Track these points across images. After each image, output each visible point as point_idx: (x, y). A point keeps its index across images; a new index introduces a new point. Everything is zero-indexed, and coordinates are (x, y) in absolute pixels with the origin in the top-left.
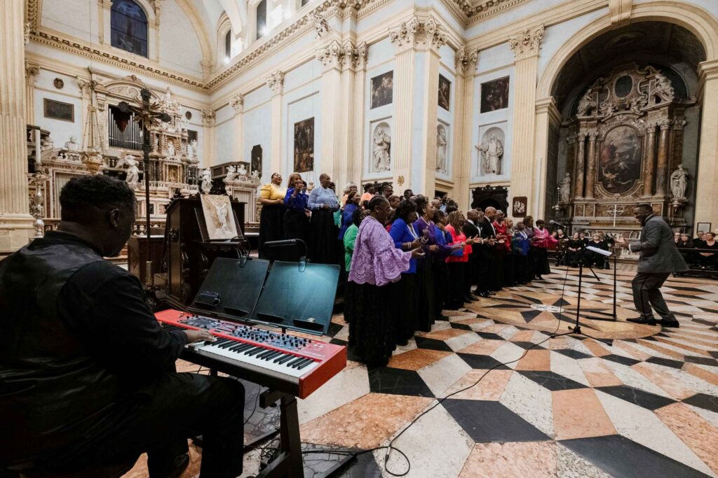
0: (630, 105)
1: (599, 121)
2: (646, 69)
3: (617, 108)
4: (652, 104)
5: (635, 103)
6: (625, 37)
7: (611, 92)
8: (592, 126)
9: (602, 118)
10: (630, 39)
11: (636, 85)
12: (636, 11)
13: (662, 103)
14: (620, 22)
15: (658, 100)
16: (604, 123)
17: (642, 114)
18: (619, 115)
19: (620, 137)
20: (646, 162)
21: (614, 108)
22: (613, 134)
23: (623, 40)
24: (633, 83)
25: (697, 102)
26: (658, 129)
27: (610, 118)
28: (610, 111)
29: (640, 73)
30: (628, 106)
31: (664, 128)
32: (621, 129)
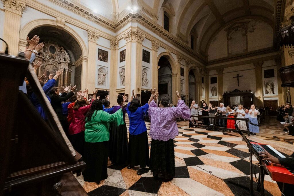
0: (55, 58)
1: (43, 59)
2: (61, 47)
3: (50, 57)
4: (62, 61)
5: (57, 58)
6: (57, 32)
7: (48, 49)
8: (40, 61)
9: (45, 59)
10: (58, 34)
11: (57, 52)
12: (65, 27)
13: (66, 62)
14: (60, 27)
15: (65, 60)
16: (45, 61)
17: (59, 63)
18: (51, 60)
19: (51, 69)
20: (60, 81)
21: (49, 57)
22: (48, 67)
23: (55, 33)
24: (56, 50)
25: (75, 65)
26: (65, 70)
27: (48, 60)
28: (48, 57)
29: (59, 47)
30: (54, 58)
31: (67, 70)
32: (52, 66)
